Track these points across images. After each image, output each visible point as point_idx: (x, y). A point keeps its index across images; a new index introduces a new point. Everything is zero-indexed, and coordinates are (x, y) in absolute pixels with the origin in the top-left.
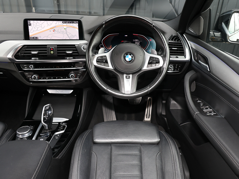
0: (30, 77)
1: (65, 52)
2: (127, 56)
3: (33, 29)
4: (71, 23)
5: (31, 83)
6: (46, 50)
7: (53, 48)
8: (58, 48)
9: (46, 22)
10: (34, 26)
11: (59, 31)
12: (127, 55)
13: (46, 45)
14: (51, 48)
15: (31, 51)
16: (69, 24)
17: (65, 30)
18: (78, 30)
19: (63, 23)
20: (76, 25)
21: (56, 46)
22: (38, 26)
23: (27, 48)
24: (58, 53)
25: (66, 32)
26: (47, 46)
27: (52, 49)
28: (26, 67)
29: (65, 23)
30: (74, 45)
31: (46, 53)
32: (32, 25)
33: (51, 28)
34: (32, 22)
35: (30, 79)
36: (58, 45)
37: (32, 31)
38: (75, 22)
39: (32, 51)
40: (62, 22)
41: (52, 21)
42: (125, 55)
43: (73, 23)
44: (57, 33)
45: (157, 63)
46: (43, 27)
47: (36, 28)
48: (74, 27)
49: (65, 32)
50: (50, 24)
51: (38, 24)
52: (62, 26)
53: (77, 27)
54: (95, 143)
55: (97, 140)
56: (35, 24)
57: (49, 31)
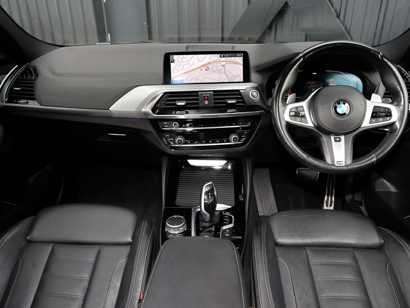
0: (171, 140)
1: (226, 102)
2: (338, 106)
3: (177, 68)
4: (232, 56)
5: (173, 150)
6: (197, 100)
7: (207, 96)
8: (214, 95)
9: (196, 56)
10: (179, 63)
11: (215, 70)
12: (339, 103)
13: (197, 92)
14: (205, 96)
15: (175, 100)
16: (230, 58)
17: (223, 68)
18: (242, 67)
19: (220, 57)
20: (240, 60)
21: (212, 92)
22: (184, 64)
23: (170, 97)
24: (215, 103)
25: (225, 71)
26: (199, 93)
27: (206, 98)
28: (166, 125)
29: (224, 57)
30: (238, 91)
31: (198, 104)
32: (176, 62)
33: (203, 66)
34: (175, 57)
35: (172, 143)
36: (214, 91)
37: (175, 71)
38: (238, 55)
39: (177, 102)
40: (219, 55)
41: (205, 55)
42: (337, 105)
43: (235, 56)
44: (211, 72)
45: (387, 116)
46: (191, 64)
47: (181, 66)
48: (237, 63)
49: (223, 70)
50: (201, 59)
51: (184, 60)
52: (218, 61)
53: (242, 62)
54: (277, 245)
55: (281, 240)
56: (180, 60)
57: (199, 69)
